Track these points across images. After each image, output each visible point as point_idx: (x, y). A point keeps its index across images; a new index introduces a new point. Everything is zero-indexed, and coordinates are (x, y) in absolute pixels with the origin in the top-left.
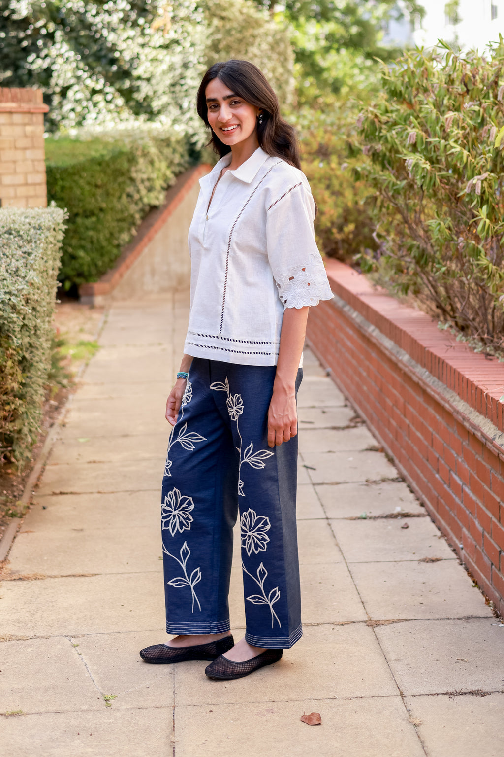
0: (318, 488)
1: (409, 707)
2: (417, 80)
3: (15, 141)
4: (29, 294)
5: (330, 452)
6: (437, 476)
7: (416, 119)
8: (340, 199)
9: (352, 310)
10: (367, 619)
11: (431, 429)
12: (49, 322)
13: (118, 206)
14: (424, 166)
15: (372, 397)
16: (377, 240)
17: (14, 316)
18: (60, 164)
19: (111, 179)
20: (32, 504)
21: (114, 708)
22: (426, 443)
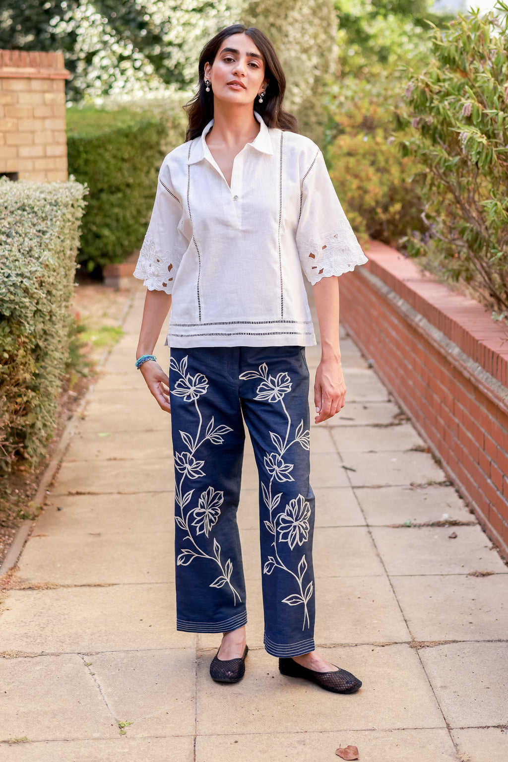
0: (358, 492)
1: (457, 741)
2: (472, 45)
3: (33, 109)
4: (43, 276)
5: (371, 452)
6: (489, 481)
7: (471, 89)
8: (386, 176)
9: (398, 297)
10: (410, 640)
11: (483, 430)
12: (66, 307)
13: (146, 182)
14: (480, 140)
15: (418, 393)
16: (426, 221)
17: (27, 300)
18: (84, 135)
19: (139, 152)
20: (46, 505)
21: (129, 737)
22: (477, 445)
